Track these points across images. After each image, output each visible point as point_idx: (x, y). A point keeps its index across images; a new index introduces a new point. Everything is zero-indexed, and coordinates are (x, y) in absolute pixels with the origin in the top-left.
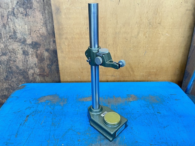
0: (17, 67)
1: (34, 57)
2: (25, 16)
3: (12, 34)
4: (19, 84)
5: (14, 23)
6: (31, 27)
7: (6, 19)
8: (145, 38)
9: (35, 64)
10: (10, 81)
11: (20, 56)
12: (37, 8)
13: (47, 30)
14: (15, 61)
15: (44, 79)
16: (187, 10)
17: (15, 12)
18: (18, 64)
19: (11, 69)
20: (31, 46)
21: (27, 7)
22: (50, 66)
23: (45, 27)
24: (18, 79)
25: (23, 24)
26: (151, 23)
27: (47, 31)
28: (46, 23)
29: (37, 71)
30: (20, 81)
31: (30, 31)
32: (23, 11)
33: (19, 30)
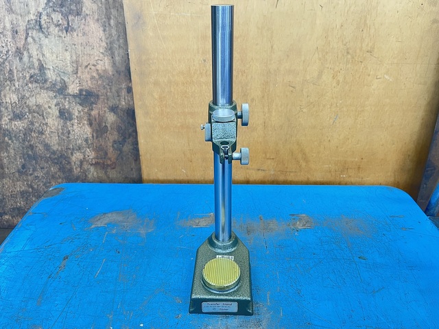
0: (47, 147)
1: (83, 124)
2: (64, 31)
3: (37, 71)
4: (50, 183)
5: (41, 46)
6: (78, 56)
7: (23, 37)
8: (334, 84)
9: (86, 140)
10: (29, 178)
11: (53, 122)
12: (91, 13)
13: (114, 63)
14: (42, 133)
15: (106, 173)
16: (434, 21)
17: (43, 22)
18: (48, 140)
19: (32, 149)
20: (78, 100)
21: (71, 12)
22: (118, 144)
23: (110, 58)
24: (48, 173)
25: (61, 50)
26: (350, 51)
27: (112, 66)
28: (111, 49)
29: (91, 154)
30: (53, 177)
31: (77, 65)
32: (61, 21)
33: (51, 63)
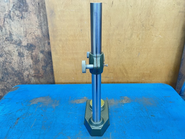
0: (13, 69)
1: (29, 59)
2: (21, 19)
3: (9, 36)
4: (14, 85)
5: (10, 25)
6: (26, 29)
7: (3, 21)
8: (138, 39)
9: (30, 66)
10: (5, 83)
11: (16, 58)
12: (32, 11)
13: (42, 32)
14: (11, 63)
15: (39, 80)
16: (180, 12)
17: (11, 15)
18: (13, 66)
19: (6, 70)
20: (26, 48)
21: (23, 10)
22: (44, 67)
23: (40, 30)
24: (13, 80)
25: (19, 27)
26: (144, 25)
27: (42, 33)
28: (41, 26)
29: (32, 72)
30: (16, 82)
31: (26, 33)
32: (19, 14)
33: (15, 32)
